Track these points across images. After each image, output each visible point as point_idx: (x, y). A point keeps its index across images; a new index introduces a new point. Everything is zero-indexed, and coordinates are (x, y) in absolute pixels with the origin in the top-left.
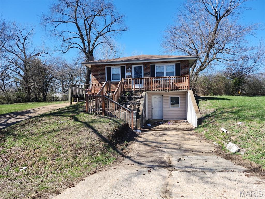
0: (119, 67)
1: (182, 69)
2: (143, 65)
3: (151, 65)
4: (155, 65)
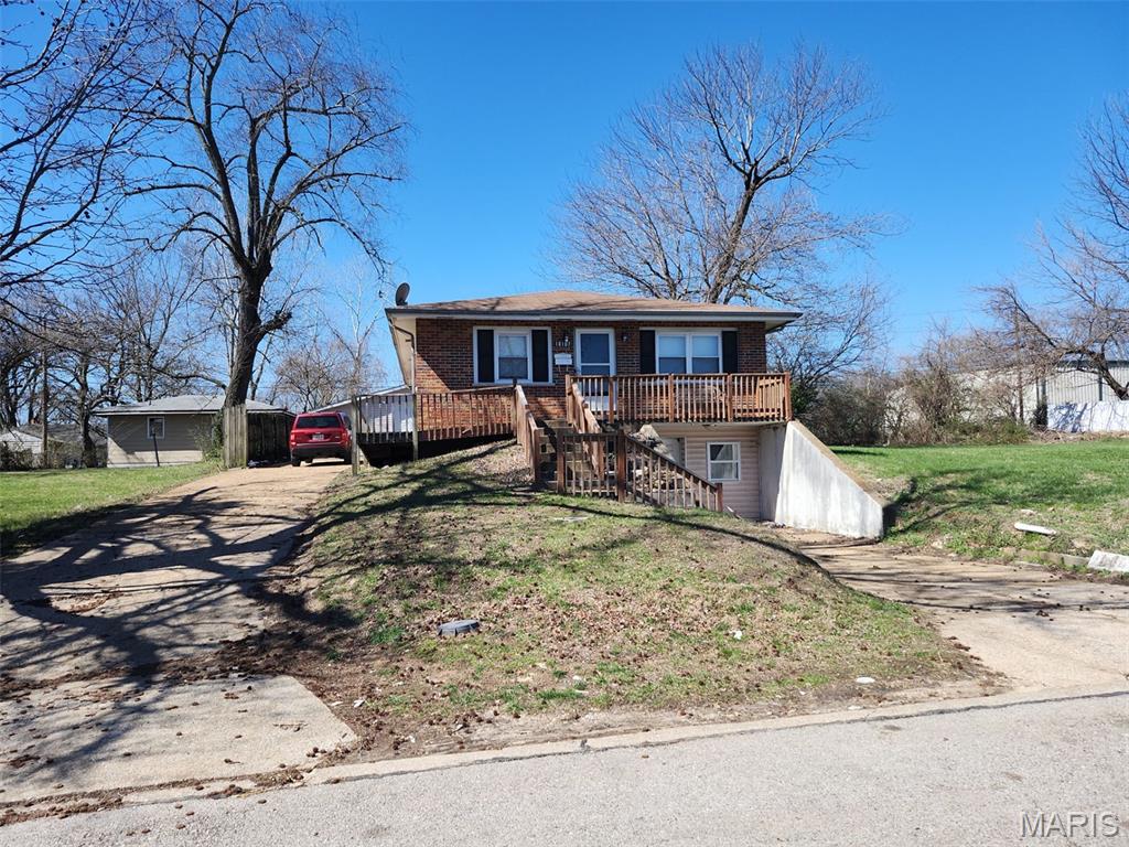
0: (527, 332)
1: (745, 349)
2: (615, 328)
3: (642, 331)
4: (654, 332)
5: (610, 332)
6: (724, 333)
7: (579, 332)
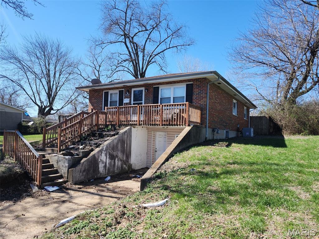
0: (117, 91)
1: (196, 92)
2: (145, 87)
3: (154, 87)
4: (159, 87)
5: (143, 89)
6: (187, 85)
7: (133, 90)
